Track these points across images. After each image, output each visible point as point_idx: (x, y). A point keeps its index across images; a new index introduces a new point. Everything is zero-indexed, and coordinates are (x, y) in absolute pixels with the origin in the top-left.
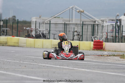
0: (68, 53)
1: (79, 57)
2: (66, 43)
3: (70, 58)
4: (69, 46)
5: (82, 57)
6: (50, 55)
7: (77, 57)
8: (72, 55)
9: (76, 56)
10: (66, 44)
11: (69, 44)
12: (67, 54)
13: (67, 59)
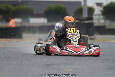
0: (78, 45)
1: (93, 51)
2: (72, 31)
3: (81, 54)
4: (78, 35)
5: (98, 52)
6: (51, 49)
7: (91, 52)
8: (83, 49)
9: (88, 50)
10: (73, 33)
11: (77, 33)
12: (76, 48)
13: (77, 54)
